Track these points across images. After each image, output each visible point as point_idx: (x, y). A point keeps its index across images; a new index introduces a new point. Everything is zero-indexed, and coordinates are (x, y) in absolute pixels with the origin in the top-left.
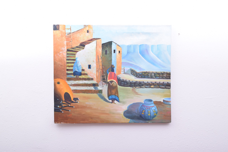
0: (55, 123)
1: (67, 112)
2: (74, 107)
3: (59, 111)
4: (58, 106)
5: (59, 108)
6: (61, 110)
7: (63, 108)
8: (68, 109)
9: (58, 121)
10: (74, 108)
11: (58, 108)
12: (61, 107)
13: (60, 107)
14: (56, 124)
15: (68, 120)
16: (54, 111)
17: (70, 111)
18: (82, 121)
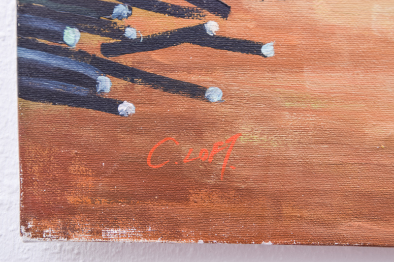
0: (38, 234)
1: (182, 104)
2: (268, 50)
3: (83, 91)
4: (72, 36)
5: (81, 55)
6: (105, 83)
7: (126, 60)
8: (193, 79)
9: (71, 211)
10: (275, 65)
11: (66, 52)
12: (105, 48)
13: (94, 42)
14: (40, 245)
15: (183, 199)
16: (25, 93)
17: (215, 94)
18: (359, 216)
